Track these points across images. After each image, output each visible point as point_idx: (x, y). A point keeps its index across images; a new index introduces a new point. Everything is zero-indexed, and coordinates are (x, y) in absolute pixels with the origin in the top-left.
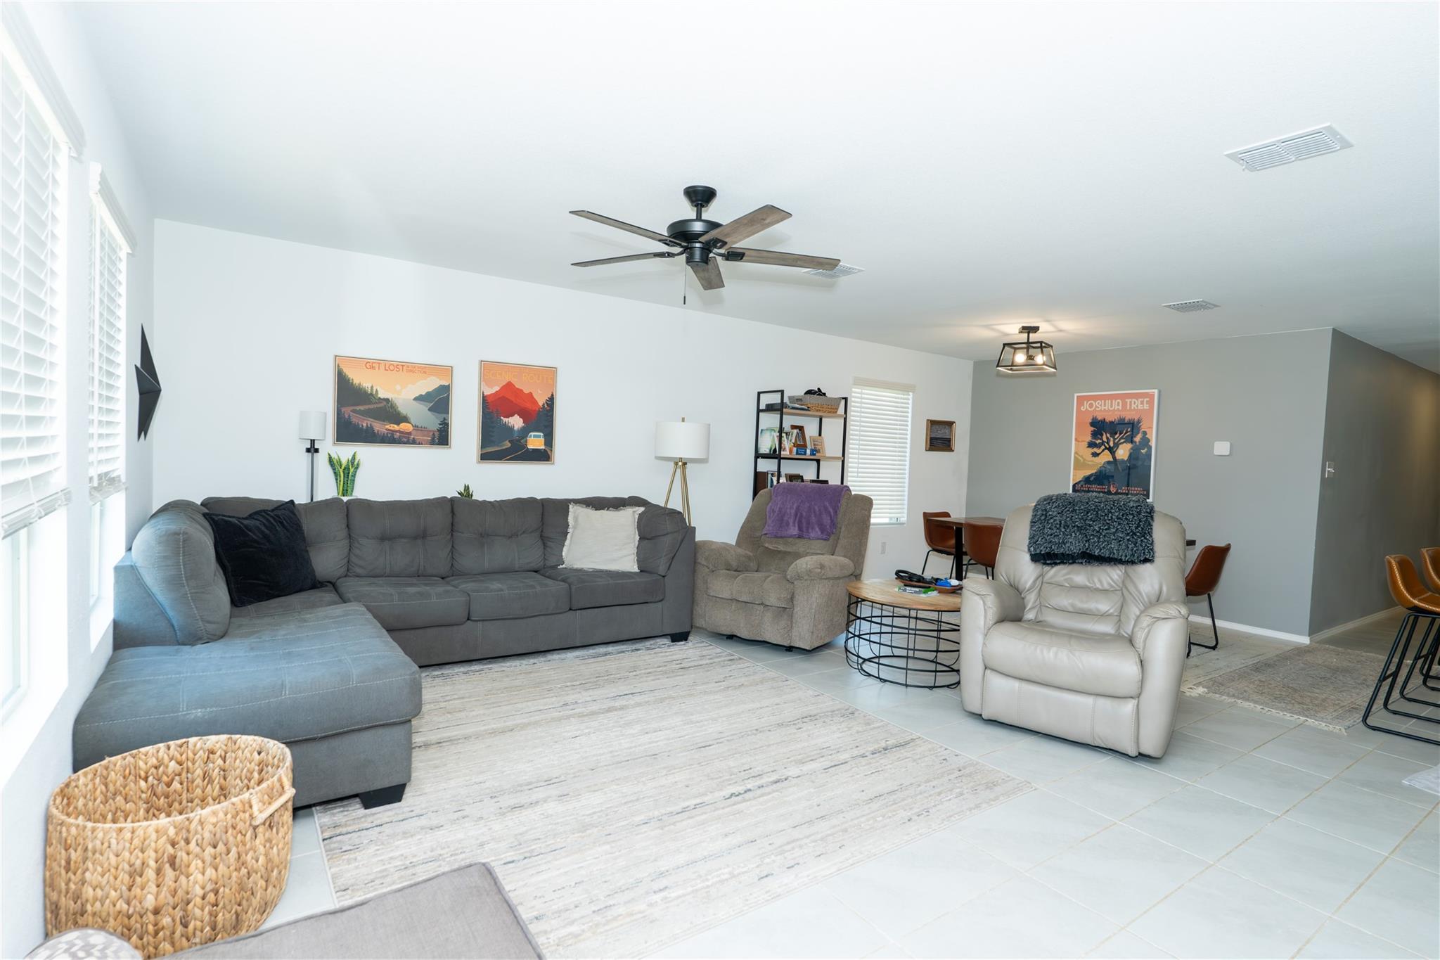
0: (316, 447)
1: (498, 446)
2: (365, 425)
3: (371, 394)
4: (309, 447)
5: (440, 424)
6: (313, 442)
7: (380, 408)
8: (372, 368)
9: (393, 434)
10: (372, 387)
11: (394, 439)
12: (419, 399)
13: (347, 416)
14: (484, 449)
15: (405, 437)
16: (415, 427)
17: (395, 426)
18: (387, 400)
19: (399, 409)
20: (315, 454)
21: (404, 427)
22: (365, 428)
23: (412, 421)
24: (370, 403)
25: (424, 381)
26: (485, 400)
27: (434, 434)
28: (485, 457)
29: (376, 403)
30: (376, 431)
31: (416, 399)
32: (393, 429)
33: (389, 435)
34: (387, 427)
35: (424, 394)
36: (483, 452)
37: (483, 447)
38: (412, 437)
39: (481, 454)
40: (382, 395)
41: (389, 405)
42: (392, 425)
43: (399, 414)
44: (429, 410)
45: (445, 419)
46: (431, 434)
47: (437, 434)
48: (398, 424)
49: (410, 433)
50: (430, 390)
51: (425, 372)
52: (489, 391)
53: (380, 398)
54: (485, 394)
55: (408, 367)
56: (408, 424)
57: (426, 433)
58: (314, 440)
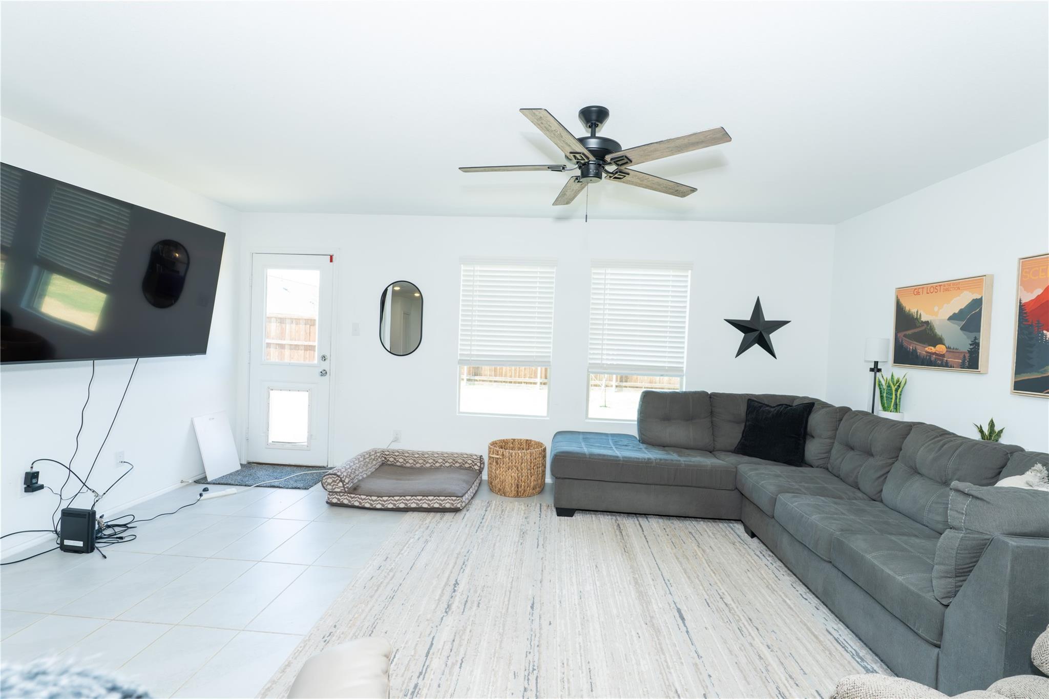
0: (879, 367)
1: (1038, 372)
2: (911, 348)
3: (917, 318)
4: (873, 367)
5: (971, 345)
6: (876, 363)
7: (922, 330)
8: (918, 293)
9: (930, 356)
10: (917, 312)
11: (931, 361)
12: (953, 318)
13: (900, 341)
14: (1018, 376)
15: (940, 360)
16: (948, 348)
17: (932, 348)
18: (927, 323)
19: (936, 331)
20: (877, 373)
21: (940, 349)
22: (911, 351)
23: (946, 342)
24: (916, 327)
25: (958, 298)
26: (1023, 310)
27: (964, 357)
28: (1020, 386)
29: (920, 327)
30: (918, 354)
31: (950, 319)
32: (930, 351)
33: (928, 357)
34: (927, 349)
35: (957, 312)
36: (1017, 380)
37: (1018, 371)
38: (945, 359)
39: (1015, 382)
40: (924, 319)
41: (929, 328)
42: (930, 347)
43: (935, 335)
44: (961, 329)
45: (976, 339)
46: (962, 356)
47: (967, 355)
48: (935, 346)
49: (943, 356)
50: (963, 308)
51: (959, 288)
52: (1028, 297)
53: (922, 321)
54: (1023, 301)
55: (944, 286)
56: (943, 346)
57: (957, 355)
58: (877, 362)
